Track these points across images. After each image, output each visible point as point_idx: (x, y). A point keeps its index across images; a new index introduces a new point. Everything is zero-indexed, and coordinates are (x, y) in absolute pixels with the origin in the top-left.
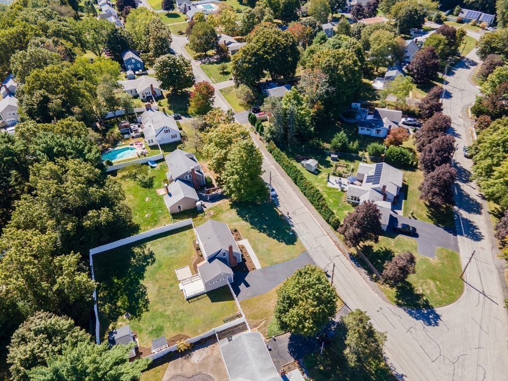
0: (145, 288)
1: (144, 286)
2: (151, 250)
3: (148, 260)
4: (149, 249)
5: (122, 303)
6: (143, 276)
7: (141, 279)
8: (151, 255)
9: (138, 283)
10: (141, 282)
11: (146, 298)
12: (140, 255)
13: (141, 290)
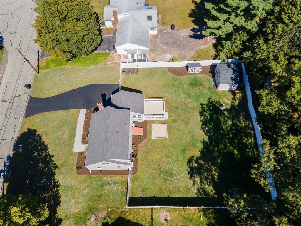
0: (203, 129)
1: (204, 131)
2: (192, 182)
3: (196, 165)
4: (194, 184)
5: (227, 121)
6: (204, 145)
7: (207, 143)
8: (192, 172)
9: (209, 138)
10: (206, 139)
11: (202, 118)
12: (206, 179)
13: (207, 128)
